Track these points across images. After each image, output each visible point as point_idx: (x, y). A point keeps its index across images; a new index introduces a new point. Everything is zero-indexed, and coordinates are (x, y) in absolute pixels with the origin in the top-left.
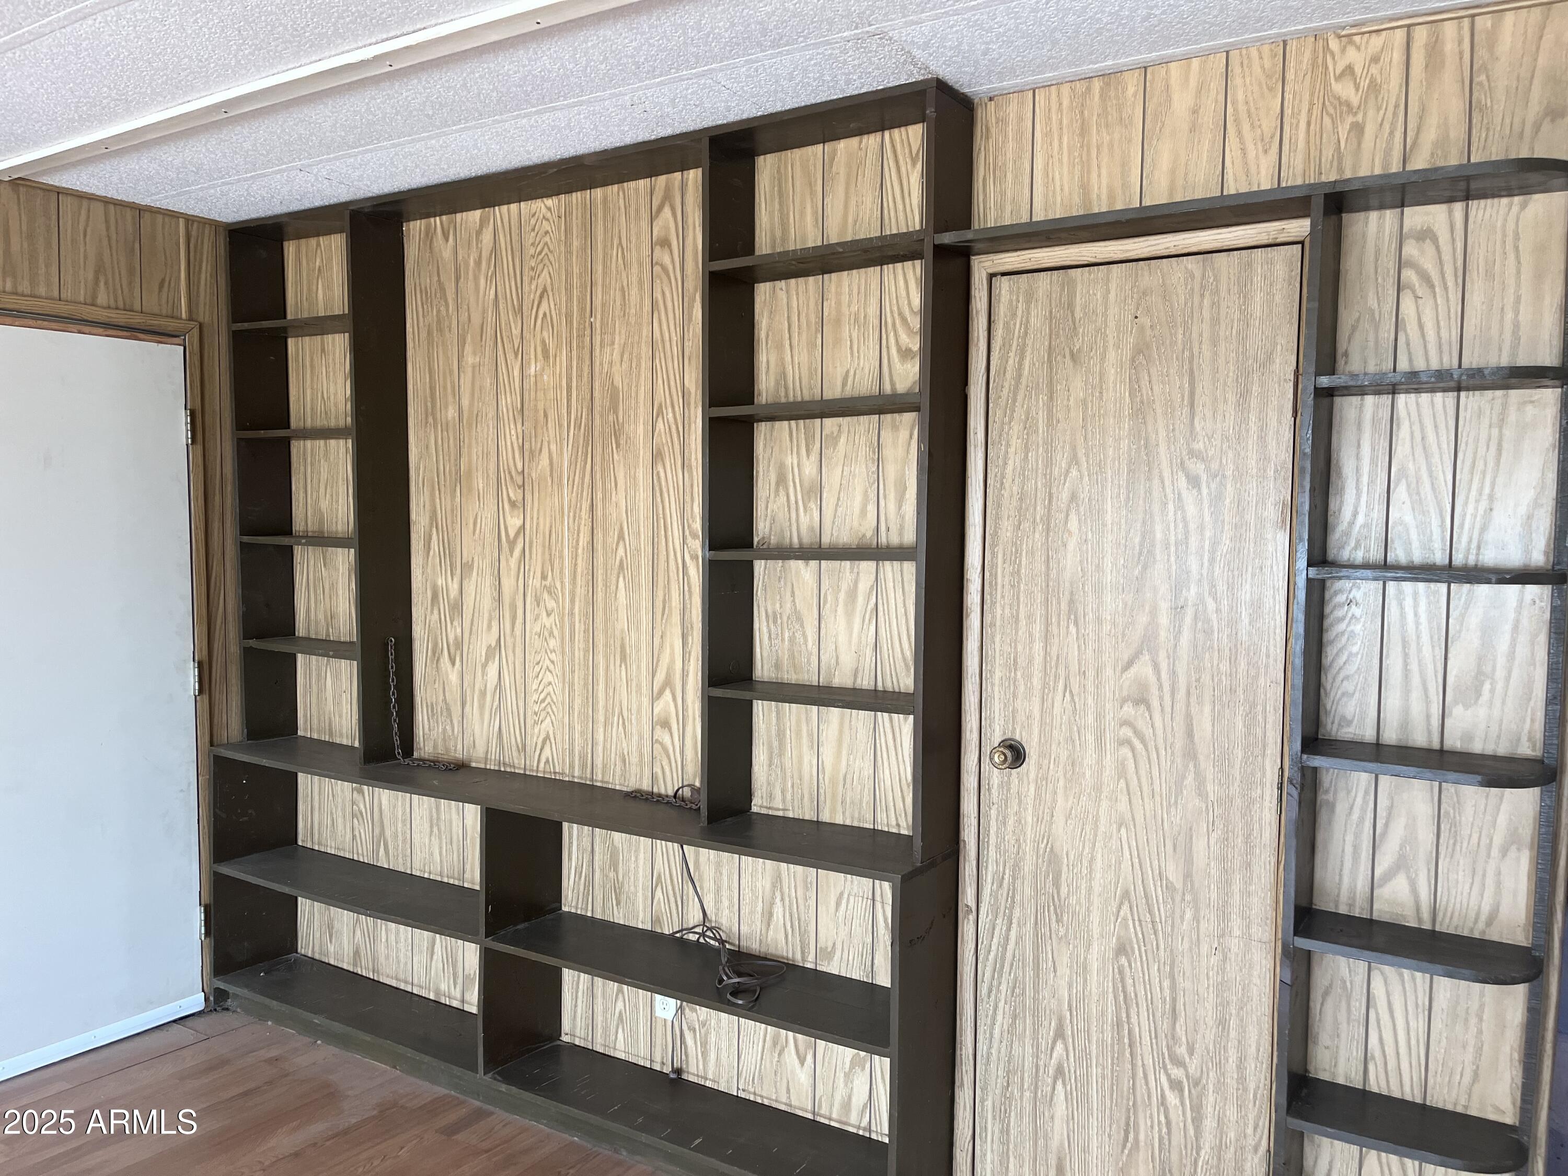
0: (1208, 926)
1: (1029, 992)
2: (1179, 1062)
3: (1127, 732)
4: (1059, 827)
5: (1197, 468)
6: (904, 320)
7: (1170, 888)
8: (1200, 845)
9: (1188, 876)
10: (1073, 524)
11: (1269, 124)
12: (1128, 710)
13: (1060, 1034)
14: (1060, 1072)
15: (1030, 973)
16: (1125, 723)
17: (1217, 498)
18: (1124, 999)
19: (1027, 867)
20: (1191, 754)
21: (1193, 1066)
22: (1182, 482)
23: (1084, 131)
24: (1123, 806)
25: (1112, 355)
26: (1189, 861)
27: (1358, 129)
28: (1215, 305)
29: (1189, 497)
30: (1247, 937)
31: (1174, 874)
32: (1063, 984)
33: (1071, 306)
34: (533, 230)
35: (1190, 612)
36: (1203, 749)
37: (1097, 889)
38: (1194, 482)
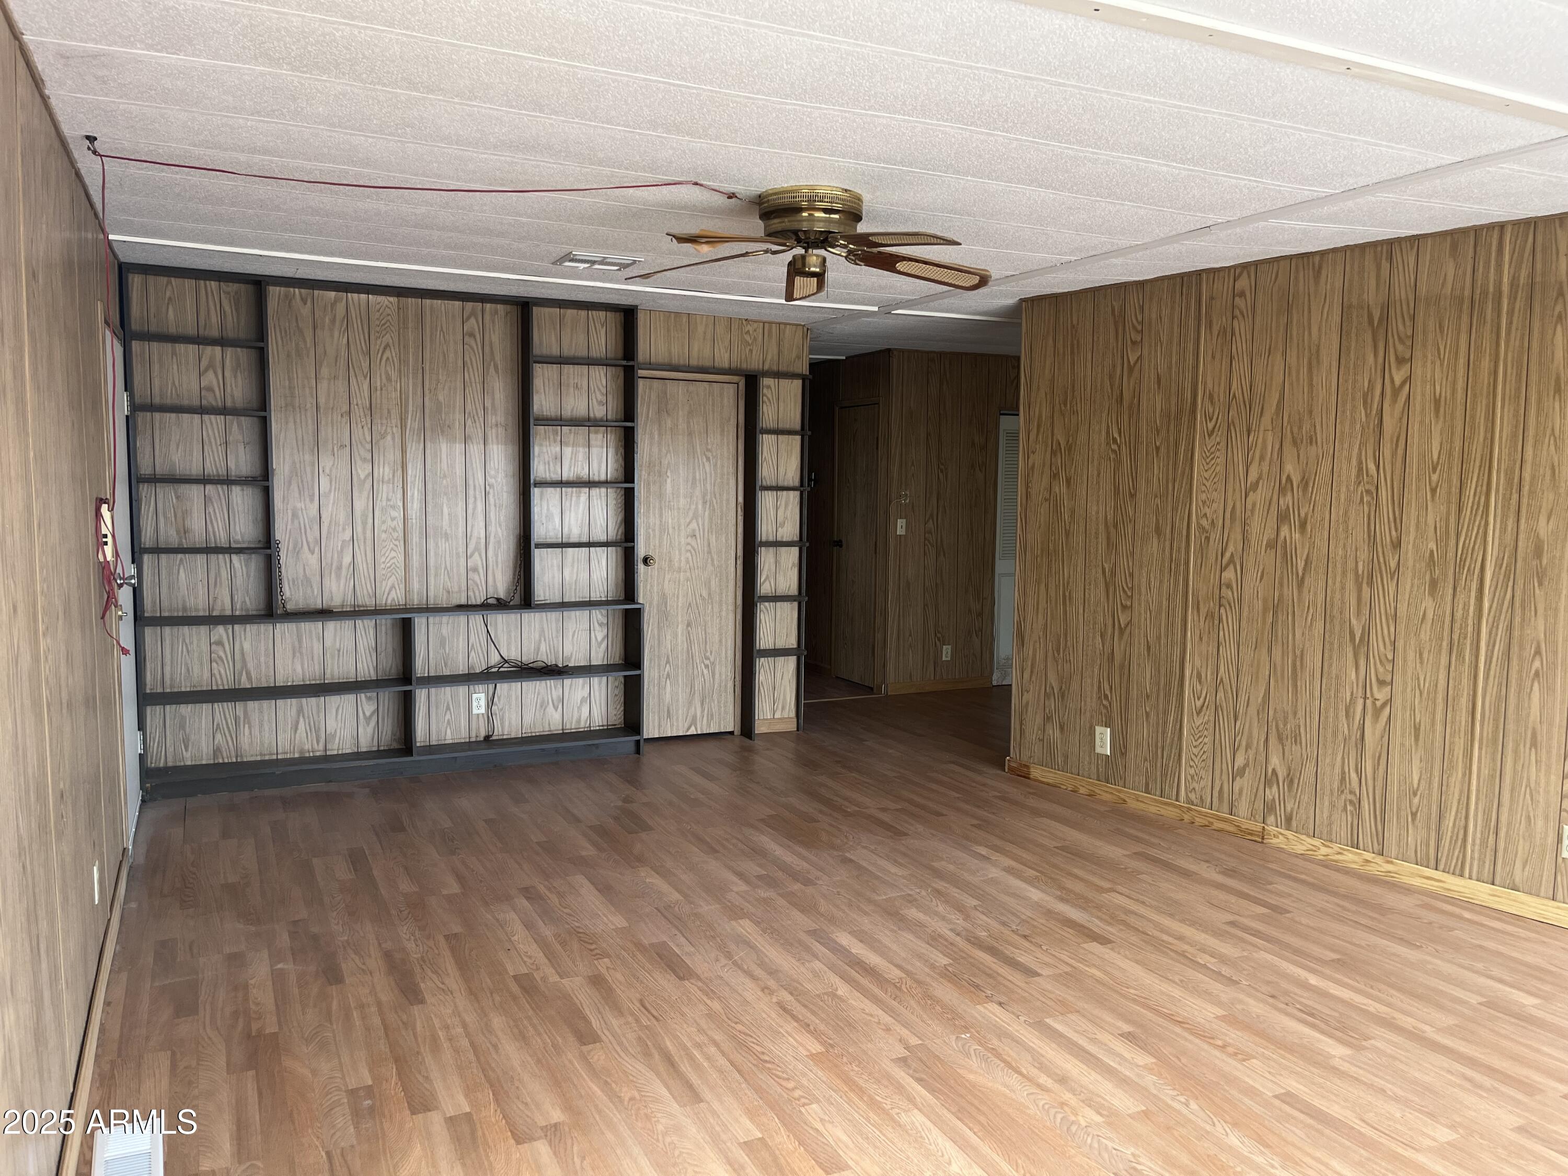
0: (716, 609)
1: (656, 649)
2: (707, 658)
3: (689, 547)
4: (666, 586)
5: (709, 454)
6: (599, 390)
7: (704, 599)
8: (713, 582)
9: (709, 594)
10: (669, 474)
11: (727, 343)
12: (689, 540)
13: (668, 662)
14: (668, 675)
15: (656, 642)
16: (688, 544)
17: (715, 465)
18: (690, 642)
19: (655, 602)
20: (709, 552)
21: (712, 659)
22: (705, 460)
23: (668, 330)
24: (688, 574)
25: (680, 413)
26: (710, 589)
27: (751, 351)
28: (713, 400)
29: (707, 464)
30: (727, 609)
31: (705, 594)
32: (669, 642)
33: (666, 393)
34: (378, 311)
35: (708, 503)
36: (714, 550)
37: (680, 605)
38: (708, 459)
